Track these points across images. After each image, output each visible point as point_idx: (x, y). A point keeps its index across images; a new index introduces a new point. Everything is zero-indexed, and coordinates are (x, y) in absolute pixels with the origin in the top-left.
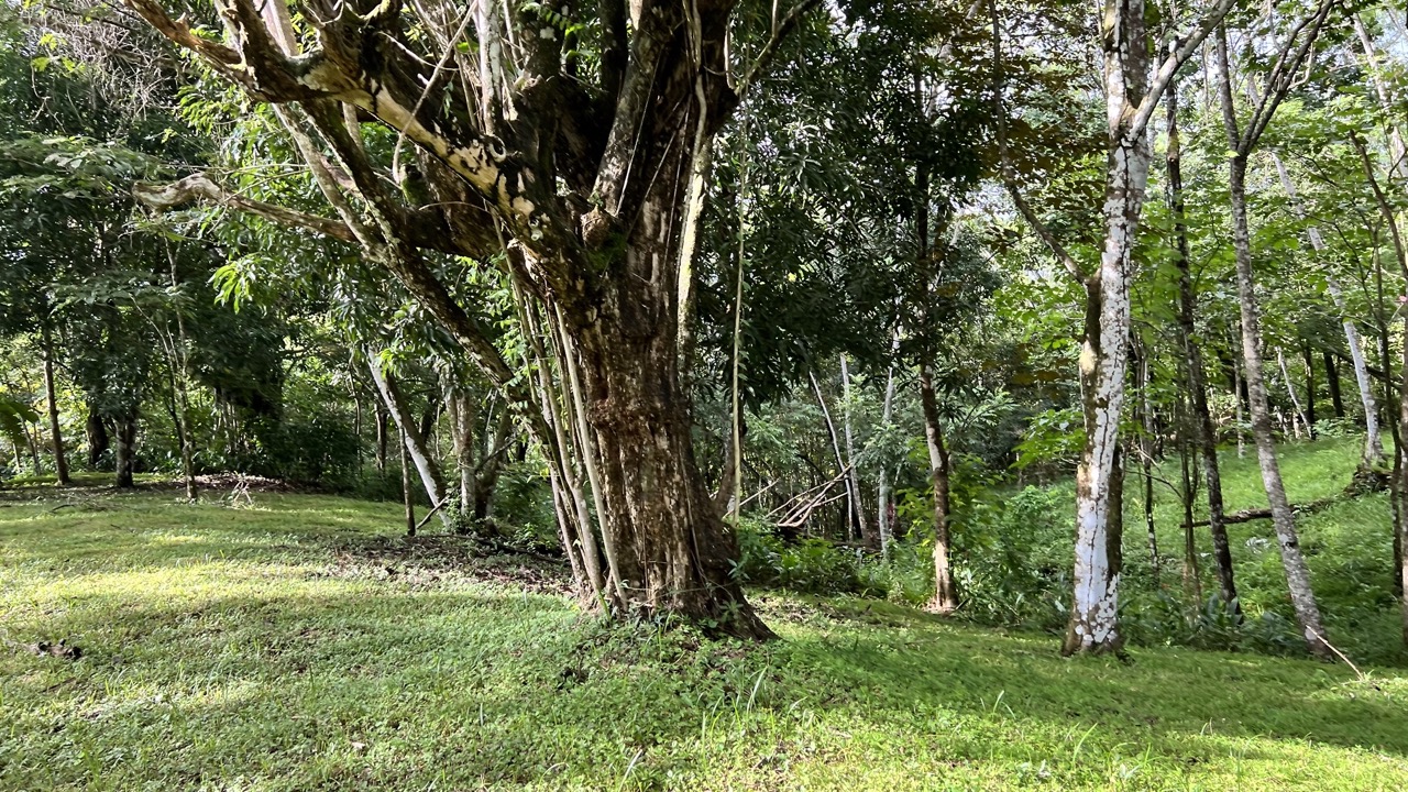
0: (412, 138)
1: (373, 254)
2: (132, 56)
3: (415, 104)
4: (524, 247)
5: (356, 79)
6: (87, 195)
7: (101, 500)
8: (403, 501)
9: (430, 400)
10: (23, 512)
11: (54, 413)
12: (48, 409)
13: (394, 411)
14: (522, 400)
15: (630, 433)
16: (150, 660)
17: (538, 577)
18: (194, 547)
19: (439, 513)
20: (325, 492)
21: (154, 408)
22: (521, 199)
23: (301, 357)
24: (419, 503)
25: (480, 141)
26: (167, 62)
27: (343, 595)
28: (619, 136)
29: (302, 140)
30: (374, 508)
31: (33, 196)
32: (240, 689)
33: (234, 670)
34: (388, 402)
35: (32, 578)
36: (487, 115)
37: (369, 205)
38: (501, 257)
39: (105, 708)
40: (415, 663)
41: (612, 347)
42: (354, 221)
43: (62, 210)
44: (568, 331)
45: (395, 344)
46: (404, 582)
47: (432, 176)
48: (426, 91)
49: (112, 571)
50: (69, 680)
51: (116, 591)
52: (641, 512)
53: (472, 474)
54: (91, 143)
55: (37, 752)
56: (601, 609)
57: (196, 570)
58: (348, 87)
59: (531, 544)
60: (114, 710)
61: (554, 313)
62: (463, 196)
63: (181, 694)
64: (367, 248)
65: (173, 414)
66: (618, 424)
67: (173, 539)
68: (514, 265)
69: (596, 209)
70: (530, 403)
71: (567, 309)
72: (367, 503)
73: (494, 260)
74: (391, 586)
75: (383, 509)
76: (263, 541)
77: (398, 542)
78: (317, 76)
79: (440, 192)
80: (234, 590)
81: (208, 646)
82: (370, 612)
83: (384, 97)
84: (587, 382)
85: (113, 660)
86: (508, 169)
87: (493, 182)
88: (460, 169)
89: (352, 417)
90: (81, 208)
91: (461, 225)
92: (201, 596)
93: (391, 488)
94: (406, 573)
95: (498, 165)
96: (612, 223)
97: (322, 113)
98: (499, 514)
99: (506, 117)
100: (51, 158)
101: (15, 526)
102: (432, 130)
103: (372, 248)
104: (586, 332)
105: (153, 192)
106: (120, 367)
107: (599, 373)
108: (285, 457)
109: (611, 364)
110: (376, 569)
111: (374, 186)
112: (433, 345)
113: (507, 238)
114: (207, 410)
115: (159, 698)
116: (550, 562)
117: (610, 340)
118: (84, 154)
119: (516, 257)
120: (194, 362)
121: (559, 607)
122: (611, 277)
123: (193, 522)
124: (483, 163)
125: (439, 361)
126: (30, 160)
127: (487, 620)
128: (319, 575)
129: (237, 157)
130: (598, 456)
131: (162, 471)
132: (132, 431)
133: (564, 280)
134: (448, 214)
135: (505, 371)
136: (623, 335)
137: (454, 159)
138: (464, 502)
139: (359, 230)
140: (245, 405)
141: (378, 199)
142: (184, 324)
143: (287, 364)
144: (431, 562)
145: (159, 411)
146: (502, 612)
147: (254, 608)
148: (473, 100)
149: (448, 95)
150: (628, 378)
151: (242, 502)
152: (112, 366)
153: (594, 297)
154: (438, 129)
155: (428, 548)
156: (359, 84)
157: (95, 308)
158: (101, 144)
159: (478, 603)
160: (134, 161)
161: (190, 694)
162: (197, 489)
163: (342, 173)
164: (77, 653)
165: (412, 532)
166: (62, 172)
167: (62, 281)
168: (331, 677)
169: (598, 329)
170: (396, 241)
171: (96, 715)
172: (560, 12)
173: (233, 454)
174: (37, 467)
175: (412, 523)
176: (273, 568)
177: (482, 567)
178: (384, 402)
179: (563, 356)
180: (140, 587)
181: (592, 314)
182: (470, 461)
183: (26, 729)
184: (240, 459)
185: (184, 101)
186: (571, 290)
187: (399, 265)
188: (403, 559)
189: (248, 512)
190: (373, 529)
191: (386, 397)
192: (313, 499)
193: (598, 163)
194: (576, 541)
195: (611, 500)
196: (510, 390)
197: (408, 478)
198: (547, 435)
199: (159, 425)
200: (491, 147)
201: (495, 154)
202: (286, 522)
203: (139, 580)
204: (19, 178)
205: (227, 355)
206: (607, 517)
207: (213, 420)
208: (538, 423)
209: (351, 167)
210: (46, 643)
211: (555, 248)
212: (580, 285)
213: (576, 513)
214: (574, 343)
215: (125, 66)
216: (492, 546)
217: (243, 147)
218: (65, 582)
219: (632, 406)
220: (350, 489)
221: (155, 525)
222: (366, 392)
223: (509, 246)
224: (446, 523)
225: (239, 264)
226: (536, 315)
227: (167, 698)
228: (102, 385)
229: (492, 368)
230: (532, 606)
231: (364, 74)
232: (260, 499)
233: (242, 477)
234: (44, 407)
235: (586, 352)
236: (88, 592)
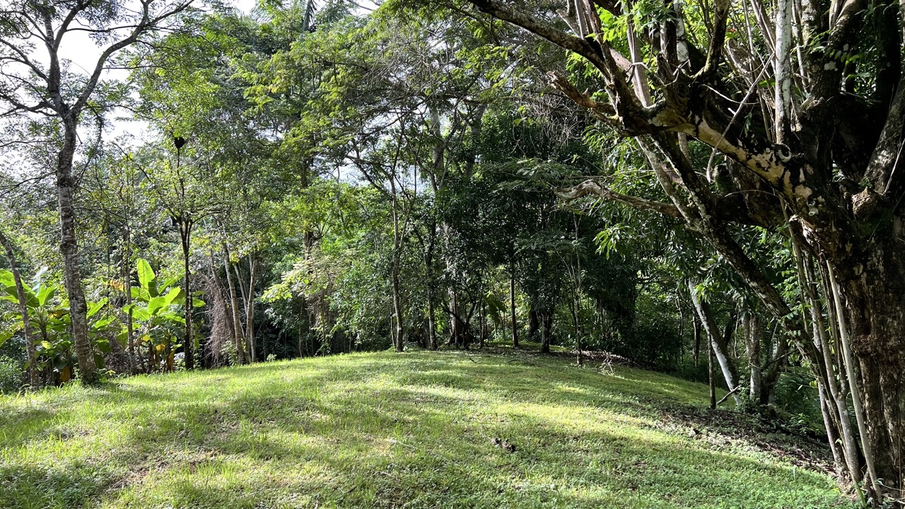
0: (723, 151)
1: (692, 225)
2: (563, 111)
3: (725, 129)
4: (802, 221)
5: (686, 117)
6: (536, 190)
7: (532, 359)
8: (708, 384)
9: (732, 315)
10: (495, 361)
11: (514, 307)
12: (510, 305)
13: (704, 323)
14: (797, 330)
15: (889, 363)
16: (549, 461)
17: (807, 456)
18: (579, 395)
19: (733, 396)
20: (658, 371)
21: (563, 308)
22: (801, 186)
23: (647, 283)
24: (720, 386)
25: (771, 149)
26: (581, 112)
27: (664, 443)
28: (889, 134)
29: (650, 156)
30: (689, 385)
31: (511, 191)
32: (597, 492)
33: (595, 479)
34: (701, 317)
35: (496, 399)
36: (778, 130)
37: (691, 194)
38: (785, 226)
39: (524, 484)
40: (708, 502)
41: (875, 295)
42: (681, 205)
43: (523, 198)
44: (837, 281)
45: (707, 281)
46: (706, 441)
47: (736, 173)
48: (733, 119)
49: (534, 402)
50: (508, 464)
51: (535, 415)
52: (897, 427)
53: (758, 372)
54: (539, 161)
55: (489, 502)
56: (856, 496)
57: (578, 410)
58: (680, 122)
59: (804, 429)
60: (529, 487)
61: (825, 266)
62: (758, 185)
63: (564, 487)
64: (689, 222)
65: (573, 312)
66: (879, 356)
67: (568, 388)
68: (794, 231)
69: (866, 190)
70: (803, 332)
71: (836, 265)
72: (684, 381)
73: (779, 229)
74: (696, 442)
75: (695, 387)
76: (617, 398)
77: (703, 412)
78: (660, 118)
79: (741, 183)
80: (599, 427)
81: (581, 459)
82: (681, 459)
83: (704, 126)
84: (852, 320)
85: (531, 457)
86: (793, 167)
87: (780, 177)
88: (755, 169)
89: (678, 323)
90: (532, 197)
91: (756, 205)
92: (580, 427)
93: (702, 374)
94: (708, 435)
95: (784, 164)
96: (879, 200)
97: (663, 139)
98: (779, 403)
99: (793, 129)
100: (520, 171)
101: (491, 369)
102: (736, 144)
103: (692, 221)
104: (852, 283)
105: (564, 192)
106: (546, 285)
107: (863, 313)
108: (635, 345)
109: (874, 307)
110: (687, 429)
111: (695, 181)
112: (732, 283)
113: (790, 214)
114: (591, 312)
115: (552, 486)
116: (818, 445)
117: (873, 290)
118: (536, 168)
119: (797, 227)
120: (586, 284)
121: (823, 484)
122: (877, 242)
123: (579, 379)
124: (773, 164)
125: (736, 294)
126: (511, 172)
127: (764, 482)
128: (650, 426)
129: (614, 165)
130: (860, 378)
131: (565, 346)
132: (551, 321)
133: (835, 244)
134: (746, 198)
135: (783, 308)
136: (886, 286)
137: (752, 163)
138: (752, 390)
139: (684, 211)
140: (613, 311)
141: (698, 190)
142: (581, 262)
143: (639, 287)
144: (726, 430)
145: (566, 310)
146: (776, 478)
147: (609, 440)
148: (768, 119)
149: (748, 121)
150: (890, 320)
151: (607, 371)
152: (542, 284)
153: (861, 256)
154: (740, 143)
155: (724, 420)
156: (687, 119)
157: (536, 252)
158: (544, 162)
159: (758, 467)
160: (561, 169)
161: (569, 487)
162: (582, 358)
163: (674, 174)
164: (513, 448)
165: (714, 406)
166: (525, 178)
167: (522, 237)
168: (652, 498)
169: (863, 281)
170: (708, 217)
171: (519, 488)
172: (842, 50)
173: (604, 339)
174: (504, 336)
175: (714, 400)
176: (622, 417)
177: (763, 440)
178: (698, 316)
179: (832, 299)
180: (548, 415)
181: (859, 270)
182: (757, 363)
183: (485, 487)
184: (608, 343)
185: (587, 134)
186: (841, 251)
187: (710, 232)
188: (706, 425)
189: (610, 377)
190: (687, 400)
191: (700, 314)
192: (650, 374)
193: (870, 155)
194: (838, 440)
195: (871, 413)
196: (787, 321)
197: (712, 369)
198: (817, 357)
199: (565, 318)
200: (780, 152)
201: (782, 157)
202: (632, 387)
203: (548, 411)
204: (505, 183)
205: (603, 280)
206: (866, 427)
207: (595, 318)
208: (809, 347)
209: (680, 170)
210: (499, 439)
211: (828, 221)
212: (848, 248)
213: (839, 419)
214: (841, 291)
215: (560, 117)
216: (772, 426)
217: (618, 159)
218: (511, 405)
219: (892, 342)
220: (674, 370)
221: (559, 379)
222: (688, 309)
223: (791, 220)
224: (738, 404)
225: (610, 230)
226: (811, 267)
227: (556, 488)
228: (537, 294)
229: (773, 304)
230: (800, 479)
231: (691, 113)
232: (618, 371)
233: (608, 354)
234: (509, 304)
235: (852, 297)
236: (522, 413)
